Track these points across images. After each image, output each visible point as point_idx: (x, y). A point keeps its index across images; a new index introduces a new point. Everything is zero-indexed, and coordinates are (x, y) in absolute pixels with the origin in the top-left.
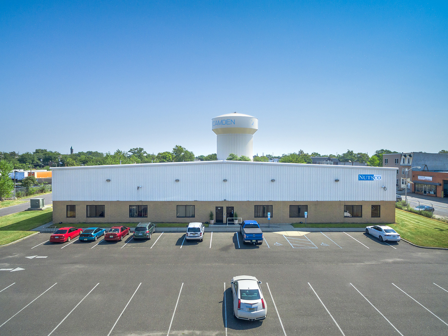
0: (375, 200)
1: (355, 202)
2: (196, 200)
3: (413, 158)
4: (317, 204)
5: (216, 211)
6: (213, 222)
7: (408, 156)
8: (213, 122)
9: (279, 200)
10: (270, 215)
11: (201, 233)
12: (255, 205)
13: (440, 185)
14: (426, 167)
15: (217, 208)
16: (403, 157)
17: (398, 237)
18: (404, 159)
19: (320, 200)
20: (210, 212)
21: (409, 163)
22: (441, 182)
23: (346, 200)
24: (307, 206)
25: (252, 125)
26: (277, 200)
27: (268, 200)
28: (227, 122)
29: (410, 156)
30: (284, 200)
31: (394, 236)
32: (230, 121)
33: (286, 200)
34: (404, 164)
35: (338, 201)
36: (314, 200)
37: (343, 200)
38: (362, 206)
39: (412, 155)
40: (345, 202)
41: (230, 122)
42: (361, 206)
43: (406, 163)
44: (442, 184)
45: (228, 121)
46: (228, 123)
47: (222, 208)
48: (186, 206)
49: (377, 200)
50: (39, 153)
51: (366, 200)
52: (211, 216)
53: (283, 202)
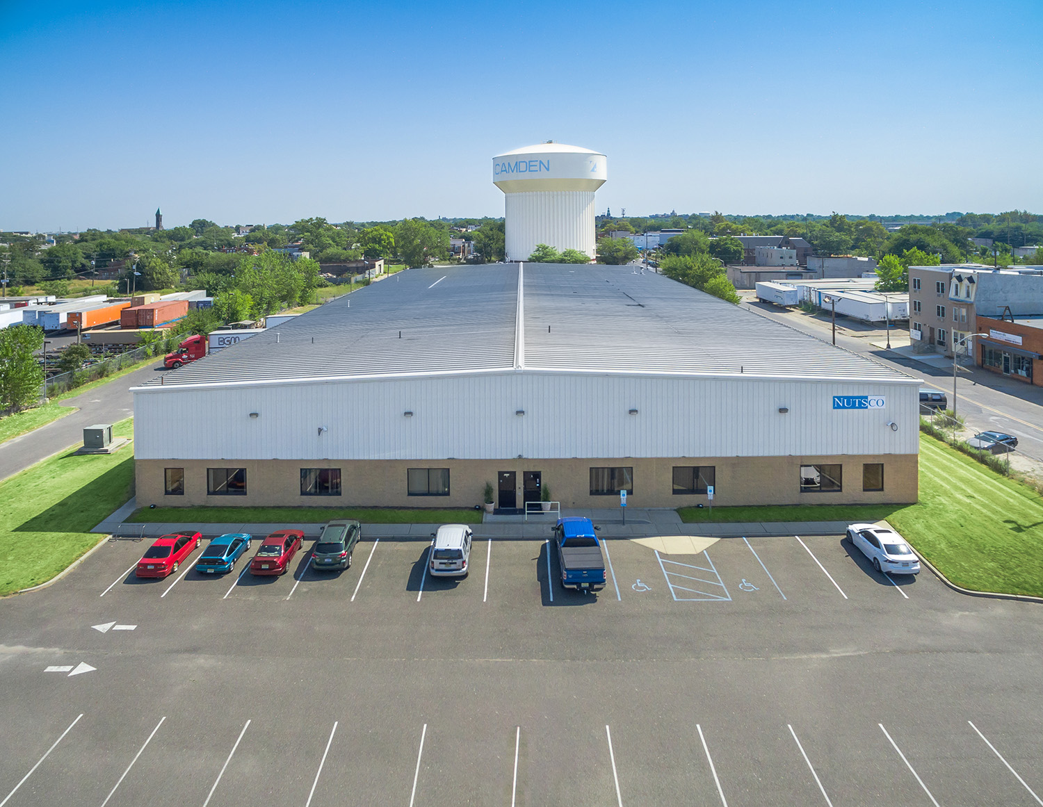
0: (871, 453)
1: (827, 457)
2: (451, 457)
3: (977, 286)
4: (737, 463)
7: (966, 280)
8: (496, 165)
9: (649, 456)
11: (464, 562)
12: (590, 468)
14: (1007, 311)
15: (501, 474)
16: (954, 280)
18: (957, 286)
19: (745, 454)
20: (484, 484)
21: (968, 296)
23: (804, 453)
24: (714, 467)
25: (593, 170)
26: (643, 456)
27: (622, 456)
28: (530, 166)
29: (971, 280)
30: (659, 456)
32: (538, 163)
33: (665, 456)
34: (956, 298)
35: (787, 457)
36: (729, 455)
37: (798, 454)
38: (841, 465)
39: (975, 278)
40: (801, 457)
41: (538, 166)
42: (839, 467)
43: (962, 295)
45: (531, 164)
46: (532, 168)
47: (513, 474)
49: (876, 452)
50: (86, 241)
51: (850, 453)
53: (658, 459)
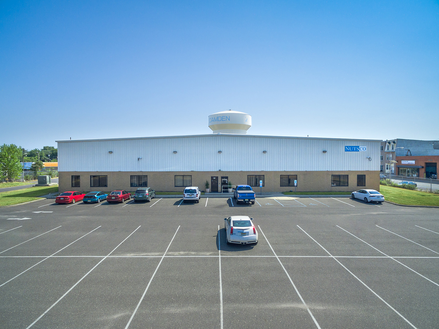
0: (360, 170)
1: (342, 171)
2: (192, 170)
3: (396, 144)
4: (306, 173)
5: (211, 181)
6: (208, 190)
7: (392, 143)
8: (210, 119)
9: (271, 170)
10: (262, 183)
11: (197, 194)
12: (248, 175)
13: (423, 167)
14: (409, 151)
15: (212, 177)
16: (387, 144)
17: (382, 198)
18: (388, 146)
19: (309, 170)
20: (206, 182)
21: (393, 149)
22: (424, 165)
23: (333, 170)
24: (297, 175)
25: (246, 121)
26: (269, 170)
27: (260, 170)
28: (222, 118)
29: (394, 142)
30: (275, 170)
31: (378, 197)
32: (225, 117)
33: (277, 170)
34: (388, 151)
35: (326, 171)
36: (303, 170)
37: (331, 170)
38: (348, 175)
39: (396, 142)
40: (332, 171)
43: (390, 149)
44: (424, 166)
45: (223, 117)
46: (223, 119)
47: (217, 178)
48: (183, 176)
49: (363, 170)
50: (46, 150)
51: (352, 170)
52: (207, 185)
53: (274, 172)
